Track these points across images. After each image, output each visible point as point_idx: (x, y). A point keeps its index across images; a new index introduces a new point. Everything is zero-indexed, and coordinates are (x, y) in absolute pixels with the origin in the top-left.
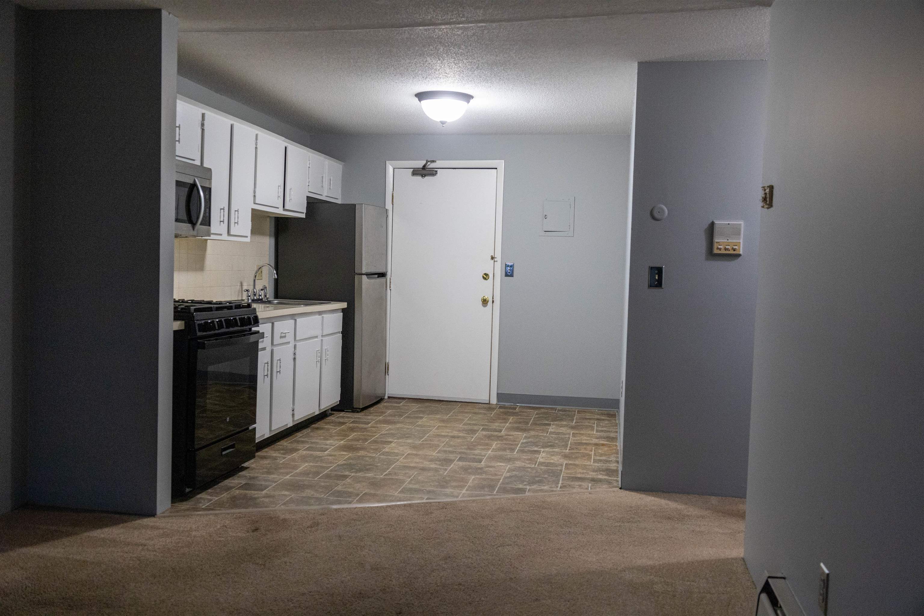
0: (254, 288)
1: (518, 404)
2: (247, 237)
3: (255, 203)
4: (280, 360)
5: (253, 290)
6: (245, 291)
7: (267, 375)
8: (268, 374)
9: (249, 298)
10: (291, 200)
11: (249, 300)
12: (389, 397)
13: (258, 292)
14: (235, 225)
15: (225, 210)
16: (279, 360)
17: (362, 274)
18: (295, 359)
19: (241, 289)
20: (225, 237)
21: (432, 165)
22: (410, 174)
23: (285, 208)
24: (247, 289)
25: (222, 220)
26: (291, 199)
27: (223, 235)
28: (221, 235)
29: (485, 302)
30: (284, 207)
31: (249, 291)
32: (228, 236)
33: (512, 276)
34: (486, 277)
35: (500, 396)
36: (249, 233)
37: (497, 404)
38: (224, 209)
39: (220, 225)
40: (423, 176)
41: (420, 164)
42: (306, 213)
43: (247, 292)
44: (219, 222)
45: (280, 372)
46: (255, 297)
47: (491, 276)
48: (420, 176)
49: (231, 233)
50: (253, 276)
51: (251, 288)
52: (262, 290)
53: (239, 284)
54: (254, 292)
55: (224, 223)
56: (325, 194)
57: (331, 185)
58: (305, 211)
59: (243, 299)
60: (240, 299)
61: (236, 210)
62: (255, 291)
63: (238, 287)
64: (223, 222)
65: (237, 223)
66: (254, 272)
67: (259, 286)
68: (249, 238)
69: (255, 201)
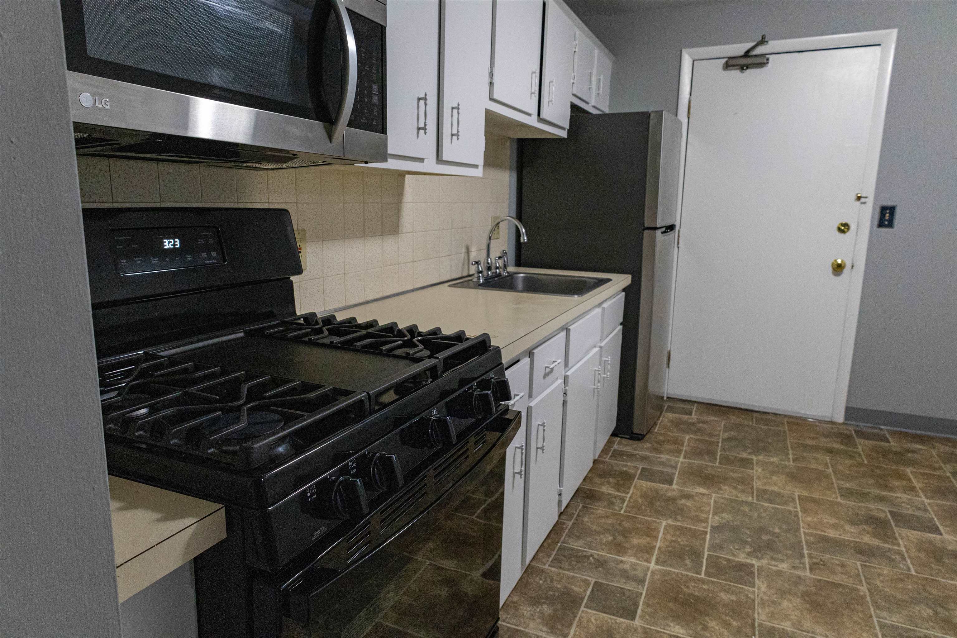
0: (488, 256)
1: (882, 427)
2: (476, 166)
3: (492, 99)
4: (543, 425)
5: (486, 261)
6: (472, 264)
7: (520, 473)
8: (521, 471)
9: (480, 275)
10: (550, 103)
11: (480, 279)
12: (668, 398)
13: (494, 262)
14: (452, 139)
15: (427, 102)
16: (541, 425)
17: (656, 229)
18: (565, 403)
19: (466, 258)
20: (430, 165)
21: (760, 50)
22: (721, 67)
23: (541, 117)
24: (477, 261)
25: (422, 125)
26: (551, 101)
27: (425, 160)
28: (421, 160)
29: (838, 269)
30: (539, 115)
31: (480, 264)
32: (437, 163)
33: (890, 225)
34: (843, 228)
35: (850, 412)
36: (480, 161)
37: (843, 424)
38: (425, 99)
39: (418, 137)
40: (743, 68)
41: (739, 49)
42: (568, 130)
43: (476, 265)
44: (416, 131)
45: (542, 448)
46: (489, 273)
47: (853, 227)
48: (736, 69)
49: (445, 157)
50: (486, 236)
51: (482, 257)
52: (500, 258)
53: (464, 250)
54: (488, 263)
55: (425, 133)
56: (593, 103)
57: (601, 89)
58: (567, 126)
59: (471, 273)
60: (465, 274)
61: (454, 106)
62: (489, 261)
63: (463, 256)
64: (424, 129)
65: (457, 135)
66: (487, 232)
67: (495, 253)
68: (481, 167)
69: (493, 96)
